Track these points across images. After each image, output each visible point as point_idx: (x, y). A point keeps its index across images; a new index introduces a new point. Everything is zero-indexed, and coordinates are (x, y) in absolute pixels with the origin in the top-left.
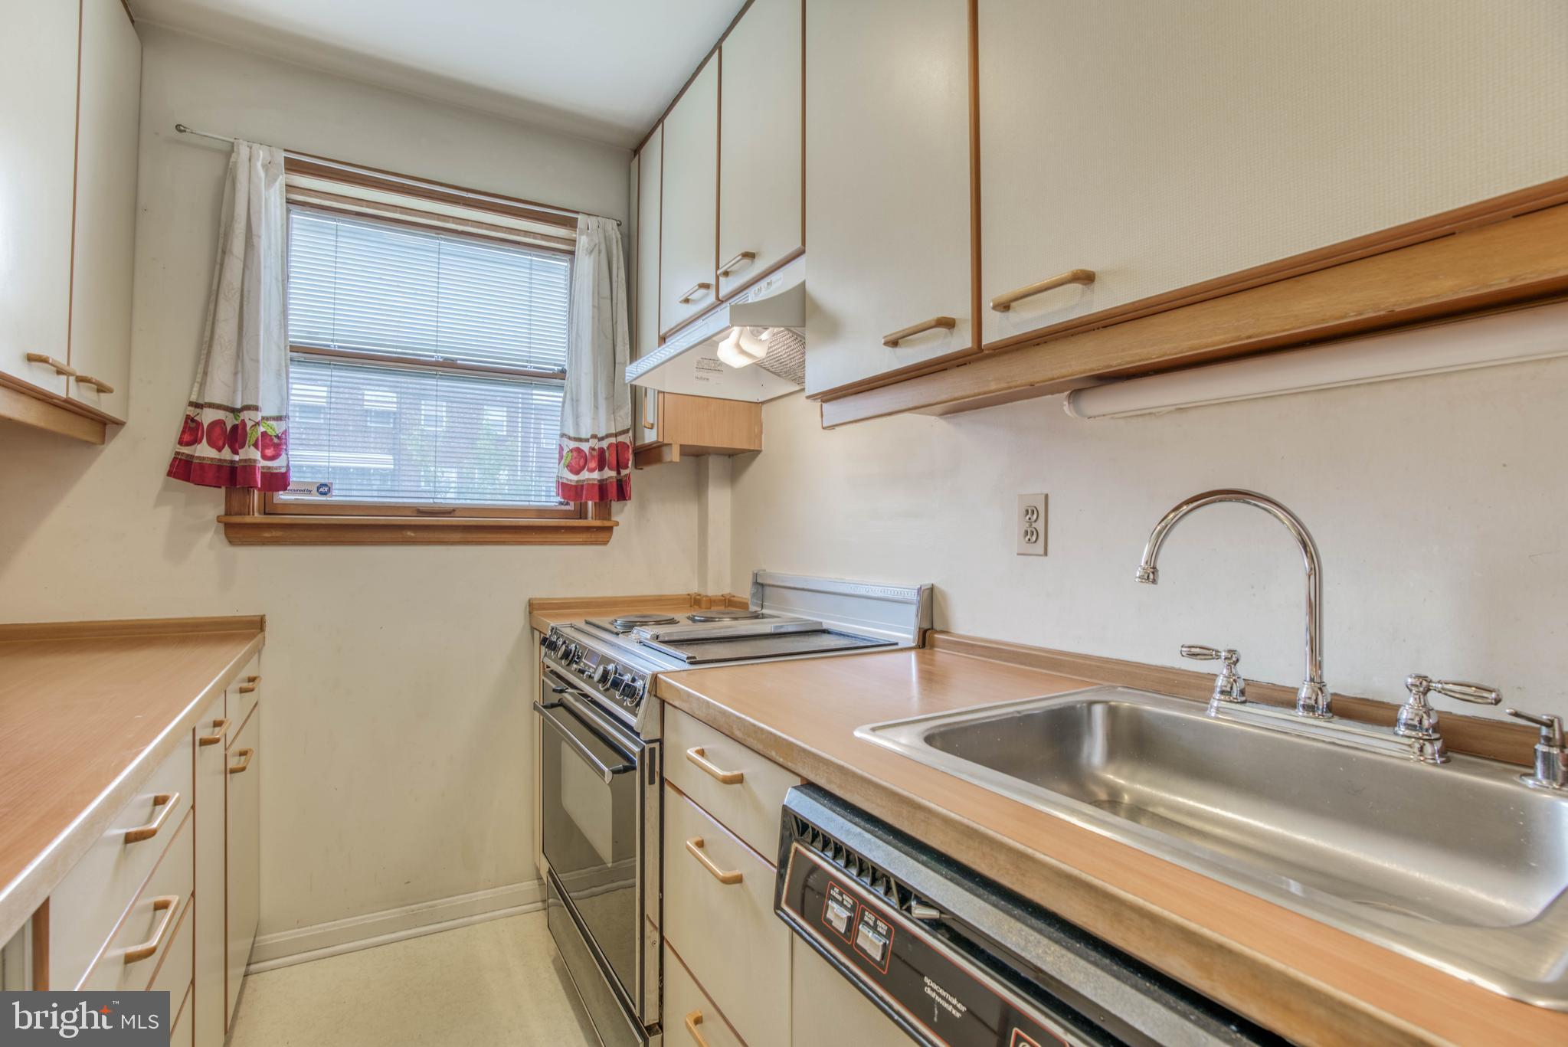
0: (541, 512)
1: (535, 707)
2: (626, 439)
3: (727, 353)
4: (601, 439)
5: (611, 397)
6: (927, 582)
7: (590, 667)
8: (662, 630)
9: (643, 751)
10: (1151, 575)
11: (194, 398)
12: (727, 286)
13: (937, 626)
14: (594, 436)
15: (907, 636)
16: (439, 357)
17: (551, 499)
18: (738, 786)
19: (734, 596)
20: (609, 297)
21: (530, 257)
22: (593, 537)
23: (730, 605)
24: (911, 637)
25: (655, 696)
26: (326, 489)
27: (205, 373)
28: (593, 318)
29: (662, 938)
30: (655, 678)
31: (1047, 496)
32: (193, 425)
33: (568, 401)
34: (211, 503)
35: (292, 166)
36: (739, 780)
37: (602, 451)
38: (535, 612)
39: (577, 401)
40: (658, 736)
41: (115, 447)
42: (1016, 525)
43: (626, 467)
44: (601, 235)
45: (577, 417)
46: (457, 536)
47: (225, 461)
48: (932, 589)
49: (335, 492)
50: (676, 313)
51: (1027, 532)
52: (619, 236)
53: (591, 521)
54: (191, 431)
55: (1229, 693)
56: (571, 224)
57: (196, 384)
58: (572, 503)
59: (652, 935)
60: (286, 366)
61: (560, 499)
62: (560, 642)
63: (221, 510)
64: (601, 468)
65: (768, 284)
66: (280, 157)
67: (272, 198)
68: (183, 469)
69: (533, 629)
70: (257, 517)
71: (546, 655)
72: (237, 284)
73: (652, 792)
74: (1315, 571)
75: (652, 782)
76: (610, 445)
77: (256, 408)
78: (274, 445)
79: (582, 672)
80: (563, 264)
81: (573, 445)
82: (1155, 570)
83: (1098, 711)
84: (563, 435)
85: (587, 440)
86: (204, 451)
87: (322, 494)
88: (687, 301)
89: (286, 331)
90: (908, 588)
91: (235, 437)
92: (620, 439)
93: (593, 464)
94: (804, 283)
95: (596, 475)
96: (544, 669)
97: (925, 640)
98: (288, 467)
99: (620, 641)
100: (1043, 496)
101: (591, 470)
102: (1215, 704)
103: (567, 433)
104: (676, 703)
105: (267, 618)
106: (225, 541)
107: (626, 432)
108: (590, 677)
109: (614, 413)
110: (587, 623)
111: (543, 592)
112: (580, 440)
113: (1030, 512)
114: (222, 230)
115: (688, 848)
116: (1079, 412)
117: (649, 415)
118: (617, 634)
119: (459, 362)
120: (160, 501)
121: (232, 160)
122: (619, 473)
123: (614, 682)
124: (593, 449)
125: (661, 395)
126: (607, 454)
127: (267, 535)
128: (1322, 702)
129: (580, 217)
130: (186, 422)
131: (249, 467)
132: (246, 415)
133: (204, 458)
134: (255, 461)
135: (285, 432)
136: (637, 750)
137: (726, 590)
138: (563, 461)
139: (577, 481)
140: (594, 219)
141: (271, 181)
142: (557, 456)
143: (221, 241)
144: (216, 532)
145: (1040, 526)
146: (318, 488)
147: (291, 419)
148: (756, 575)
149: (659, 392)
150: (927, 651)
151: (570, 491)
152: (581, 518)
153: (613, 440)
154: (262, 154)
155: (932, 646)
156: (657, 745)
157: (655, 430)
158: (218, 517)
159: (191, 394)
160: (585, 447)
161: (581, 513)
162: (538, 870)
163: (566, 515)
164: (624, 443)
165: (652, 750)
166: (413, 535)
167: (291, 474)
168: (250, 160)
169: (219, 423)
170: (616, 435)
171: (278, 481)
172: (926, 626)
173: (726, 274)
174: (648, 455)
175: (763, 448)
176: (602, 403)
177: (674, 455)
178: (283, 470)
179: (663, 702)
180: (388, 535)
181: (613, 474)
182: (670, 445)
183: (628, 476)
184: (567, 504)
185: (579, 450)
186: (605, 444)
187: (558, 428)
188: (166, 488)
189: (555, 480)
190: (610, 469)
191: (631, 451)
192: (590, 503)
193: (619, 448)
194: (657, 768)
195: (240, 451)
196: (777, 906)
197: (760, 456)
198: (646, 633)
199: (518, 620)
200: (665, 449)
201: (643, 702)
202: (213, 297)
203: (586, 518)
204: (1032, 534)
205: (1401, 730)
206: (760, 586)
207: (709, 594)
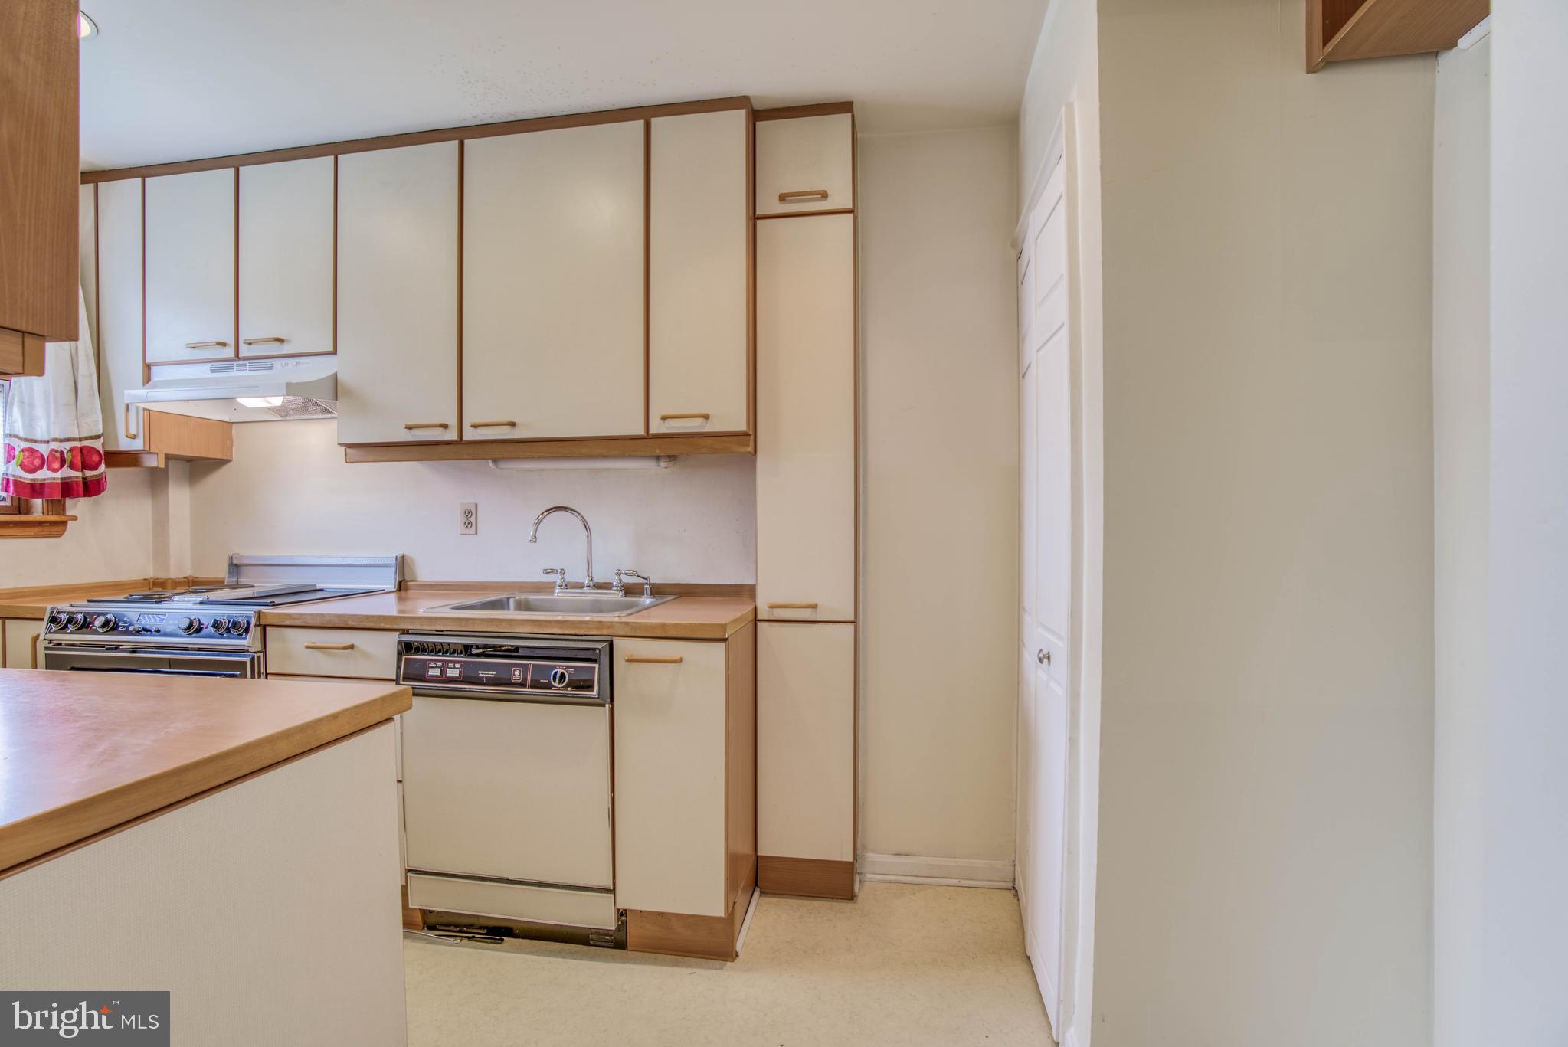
2: (95, 444)
4: (62, 442)
5: (74, 405)
6: (399, 553)
9: (252, 660)
12: (250, 351)
13: (407, 578)
14: (55, 440)
15: (391, 585)
22: (44, 530)
23: (195, 584)
24: (393, 586)
25: (259, 625)
30: (259, 613)
31: (476, 505)
37: (62, 453)
40: (261, 649)
42: (459, 519)
43: (95, 468)
45: (29, 419)
48: (403, 557)
50: (173, 351)
51: (465, 523)
53: (36, 516)
55: (562, 586)
65: (297, 363)
74: (589, 536)
76: (74, 448)
79: (142, 629)
81: (25, 445)
84: (11, 435)
85: (41, 442)
88: (193, 347)
90: (390, 555)
92: (87, 443)
93: (52, 465)
94: (336, 374)
95: (56, 475)
97: (401, 586)
100: (474, 505)
101: (50, 470)
102: (558, 591)
103: (16, 435)
107: (98, 437)
108: (158, 631)
109: (78, 419)
112: (33, 441)
113: (467, 513)
116: (497, 466)
122: (85, 473)
124: (52, 451)
125: (146, 413)
128: (592, 584)
136: (247, 660)
138: (14, 460)
139: (31, 479)
145: (473, 519)
148: (231, 558)
149: (144, 409)
150: (403, 593)
151: (24, 488)
152: (20, 513)
153: (74, 444)
155: (406, 589)
157: (139, 441)
160: (42, 448)
161: (23, 509)
164: (92, 448)
165: (259, 657)
170: (79, 440)
172: (401, 578)
173: (248, 343)
174: (117, 458)
175: (233, 458)
177: (155, 462)
179: (267, 626)
181: (79, 474)
182: (152, 453)
183: (99, 476)
185: (32, 450)
186: (68, 447)
190: (74, 469)
191: (101, 454)
192: (40, 500)
193: (87, 451)
194: (262, 670)
197: (230, 464)
200: (146, 456)
201: (249, 630)
203: (28, 513)
204: (468, 524)
205: (614, 588)
206: (235, 567)
207: (172, 577)
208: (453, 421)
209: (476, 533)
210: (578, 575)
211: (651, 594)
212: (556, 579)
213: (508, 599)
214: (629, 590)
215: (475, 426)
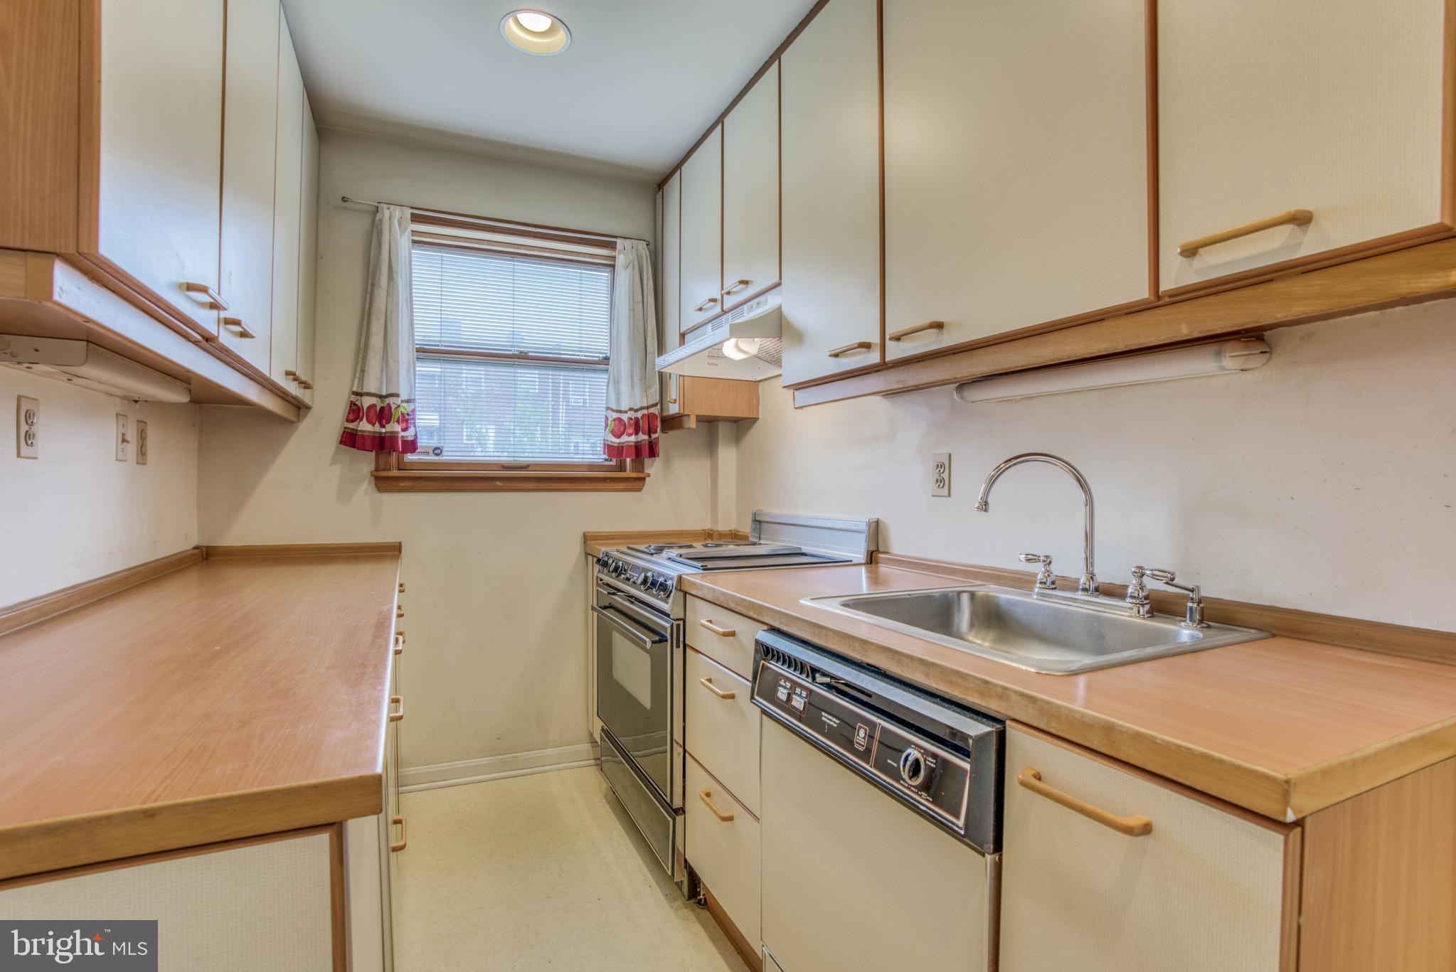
0: (591, 467)
1: (593, 608)
2: (655, 410)
3: (729, 349)
4: (636, 411)
5: (644, 378)
6: (874, 517)
7: (633, 576)
8: (683, 551)
9: (672, 626)
10: (984, 506)
11: (355, 389)
12: (730, 302)
13: (881, 549)
14: (631, 409)
15: (860, 556)
16: (515, 351)
17: (599, 457)
18: (731, 638)
19: (739, 531)
20: (641, 301)
21: (580, 271)
22: (630, 485)
23: (736, 537)
24: (862, 556)
25: (680, 590)
26: (439, 451)
27: (363, 371)
28: (630, 318)
29: (685, 751)
30: (680, 578)
31: (950, 455)
32: (354, 408)
33: (611, 379)
34: (365, 462)
35: (416, 218)
36: (733, 634)
37: (637, 420)
38: (588, 542)
39: (618, 382)
40: (682, 617)
41: (306, 425)
42: (932, 475)
43: (656, 432)
44: (635, 254)
45: (618, 394)
46: (532, 485)
47: (376, 432)
48: (877, 522)
49: (445, 453)
50: (692, 318)
51: (937, 480)
52: (648, 254)
53: (629, 473)
54: (355, 412)
55: (1045, 583)
56: (612, 246)
57: (356, 379)
58: (614, 460)
59: (678, 750)
60: (414, 363)
61: (606, 457)
62: (610, 561)
63: (373, 467)
64: (637, 433)
65: (758, 303)
66: (408, 212)
67: (404, 241)
68: (350, 439)
69: (587, 554)
70: (395, 473)
71: (599, 572)
72: (383, 308)
73: (678, 653)
74: (1090, 502)
75: (678, 646)
76: (643, 415)
77: (398, 395)
78: (406, 420)
79: (628, 579)
80: (605, 275)
81: (615, 415)
82: (986, 503)
83: (965, 598)
84: (608, 408)
85: (626, 412)
86: (365, 426)
87: (437, 455)
88: (700, 309)
89: (413, 335)
90: (861, 521)
91: (383, 415)
92: (651, 410)
93: (631, 430)
94: (780, 308)
95: (633, 438)
96: (597, 582)
97: (872, 558)
98: (416, 435)
99: (655, 558)
100: (948, 455)
101: (629, 435)
102: (1036, 590)
103: (611, 407)
104: (694, 593)
105: (402, 544)
106: (375, 489)
107: (655, 405)
108: (634, 582)
109: (646, 391)
110: (629, 548)
111: (596, 527)
112: (620, 412)
113: (940, 466)
114: (371, 269)
115: (702, 683)
116: (962, 398)
117: (673, 392)
118: (652, 554)
119: (530, 354)
120: (333, 462)
121: (377, 218)
122: (650, 436)
123: (652, 584)
124: (631, 419)
125: (682, 378)
126: (641, 421)
127: (402, 485)
128: (1092, 586)
129: (619, 241)
130: (351, 406)
131: (393, 437)
132: (391, 400)
133: (364, 431)
134: (398, 432)
135: (413, 411)
136: (668, 625)
137: (733, 526)
138: (608, 428)
139: (619, 443)
140: (629, 240)
141: (403, 232)
142: (604, 424)
143: (370, 276)
144: (369, 483)
145: (945, 476)
146: (434, 451)
147: (417, 401)
148: (755, 515)
149: (680, 376)
150: (873, 565)
151: (613, 451)
152: (621, 471)
153: (645, 412)
154: (397, 213)
155: (877, 563)
156: (681, 622)
157: (677, 404)
158: (371, 472)
159: (352, 386)
160: (625, 417)
161: (621, 467)
162: (591, 735)
163: (610, 469)
164: (654, 414)
165: (678, 626)
166: (501, 484)
167: (419, 441)
168: (390, 219)
169: (372, 407)
170: (648, 408)
171: (411, 446)
172: (873, 548)
173: (729, 293)
174: (671, 423)
175: (760, 416)
176: (637, 383)
177: (692, 423)
178: (412, 438)
179: (685, 593)
180: (483, 485)
181: (646, 437)
182: (689, 415)
183: (657, 438)
184: (611, 460)
185: (620, 420)
186: (639, 415)
187: (604, 402)
188: (337, 452)
189: (602, 442)
190: (644, 433)
191: (659, 420)
192: (628, 460)
193: (650, 417)
194: (681, 639)
195: (387, 426)
196: (752, 698)
197: (758, 423)
198: (673, 553)
199: (576, 548)
200: (685, 418)
201: (672, 595)
202: (366, 317)
203: (625, 471)
204: (941, 481)
205: (1128, 600)
206: (758, 523)
207: (719, 530)
208: (875, 339)
209: (949, 495)
210: (1070, 565)
211: (1201, 621)
212: (1038, 569)
213: (959, 593)
214: (1160, 607)
215: (898, 339)
